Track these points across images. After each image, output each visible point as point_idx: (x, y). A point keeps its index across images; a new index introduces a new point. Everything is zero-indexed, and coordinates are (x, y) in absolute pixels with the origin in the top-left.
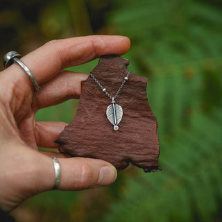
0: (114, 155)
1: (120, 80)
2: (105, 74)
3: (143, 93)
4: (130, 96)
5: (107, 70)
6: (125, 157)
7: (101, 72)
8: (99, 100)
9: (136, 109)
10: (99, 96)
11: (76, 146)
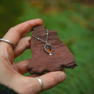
0: (56, 66)
1: (45, 34)
2: (38, 34)
3: (56, 36)
4: (52, 39)
5: (38, 32)
6: (61, 65)
7: (36, 33)
8: (39, 46)
9: (56, 44)
10: (39, 44)
11: (37, 68)
